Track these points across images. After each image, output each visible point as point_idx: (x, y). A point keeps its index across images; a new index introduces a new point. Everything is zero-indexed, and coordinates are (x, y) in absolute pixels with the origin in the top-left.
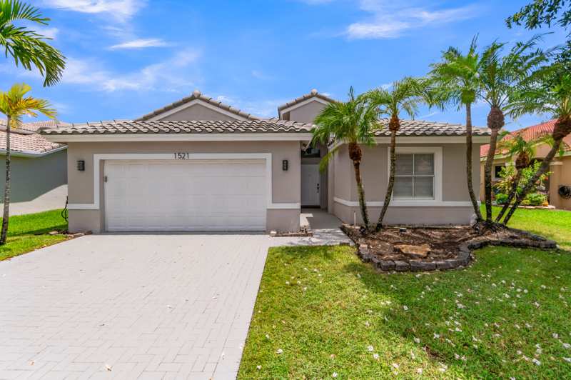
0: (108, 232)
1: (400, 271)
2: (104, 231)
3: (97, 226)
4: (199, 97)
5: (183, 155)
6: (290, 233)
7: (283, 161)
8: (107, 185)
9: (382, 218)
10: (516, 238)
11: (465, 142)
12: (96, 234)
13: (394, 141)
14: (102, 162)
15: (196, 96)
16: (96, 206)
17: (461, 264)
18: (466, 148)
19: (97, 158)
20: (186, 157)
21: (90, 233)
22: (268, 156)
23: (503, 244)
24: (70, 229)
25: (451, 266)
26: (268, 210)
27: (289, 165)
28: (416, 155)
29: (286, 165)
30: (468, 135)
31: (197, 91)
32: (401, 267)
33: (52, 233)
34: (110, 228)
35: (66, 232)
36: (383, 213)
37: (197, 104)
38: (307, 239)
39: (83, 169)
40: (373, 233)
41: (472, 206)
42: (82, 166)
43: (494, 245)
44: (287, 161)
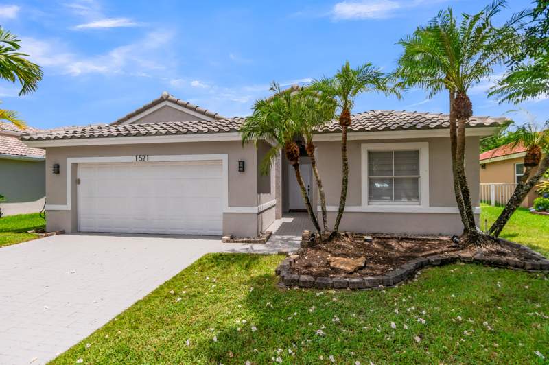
0: (80, 232)
1: (302, 287)
2: (76, 231)
3: (69, 227)
4: (167, 99)
5: (143, 158)
6: (245, 239)
7: (239, 162)
8: (80, 188)
9: (337, 225)
10: (504, 254)
11: (449, 135)
12: (68, 234)
13: (345, 138)
14: (75, 166)
15: (164, 98)
16: (68, 207)
17: (382, 284)
18: (450, 143)
19: (70, 161)
20: (146, 159)
21: (63, 232)
22: (224, 157)
23: (477, 262)
24: (47, 229)
25: (367, 284)
26: (224, 213)
27: (245, 166)
28: (397, 152)
29: (242, 167)
30: (451, 126)
31: (165, 93)
32: (305, 282)
33: (29, 232)
34: (83, 229)
35: (44, 232)
36: (339, 220)
37: (166, 106)
38: (248, 246)
39: (58, 172)
40: (324, 242)
41: (459, 212)
42: (57, 169)
43: (464, 262)
44: (243, 162)
